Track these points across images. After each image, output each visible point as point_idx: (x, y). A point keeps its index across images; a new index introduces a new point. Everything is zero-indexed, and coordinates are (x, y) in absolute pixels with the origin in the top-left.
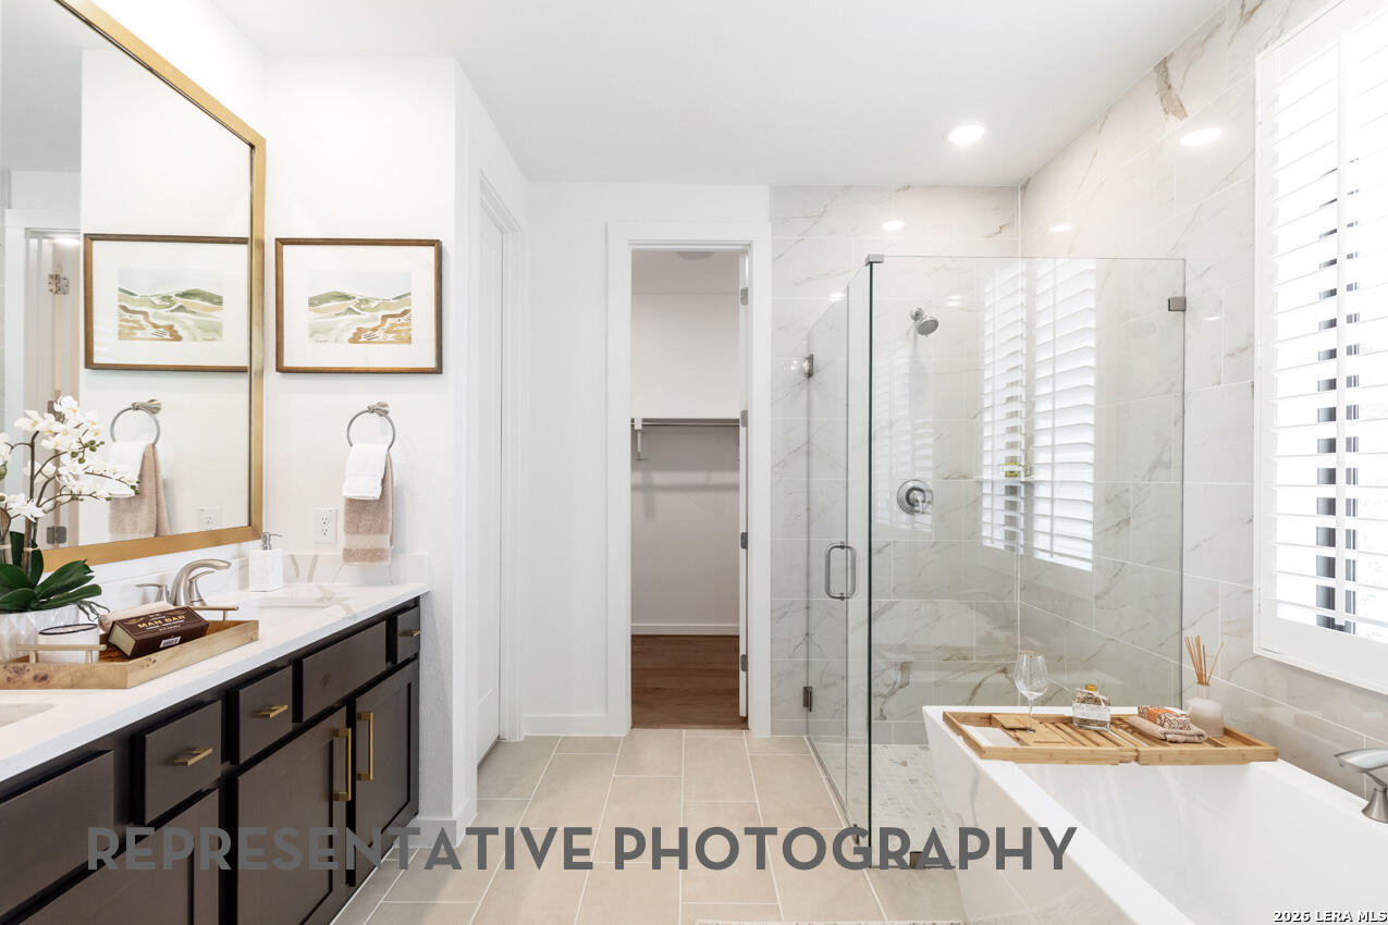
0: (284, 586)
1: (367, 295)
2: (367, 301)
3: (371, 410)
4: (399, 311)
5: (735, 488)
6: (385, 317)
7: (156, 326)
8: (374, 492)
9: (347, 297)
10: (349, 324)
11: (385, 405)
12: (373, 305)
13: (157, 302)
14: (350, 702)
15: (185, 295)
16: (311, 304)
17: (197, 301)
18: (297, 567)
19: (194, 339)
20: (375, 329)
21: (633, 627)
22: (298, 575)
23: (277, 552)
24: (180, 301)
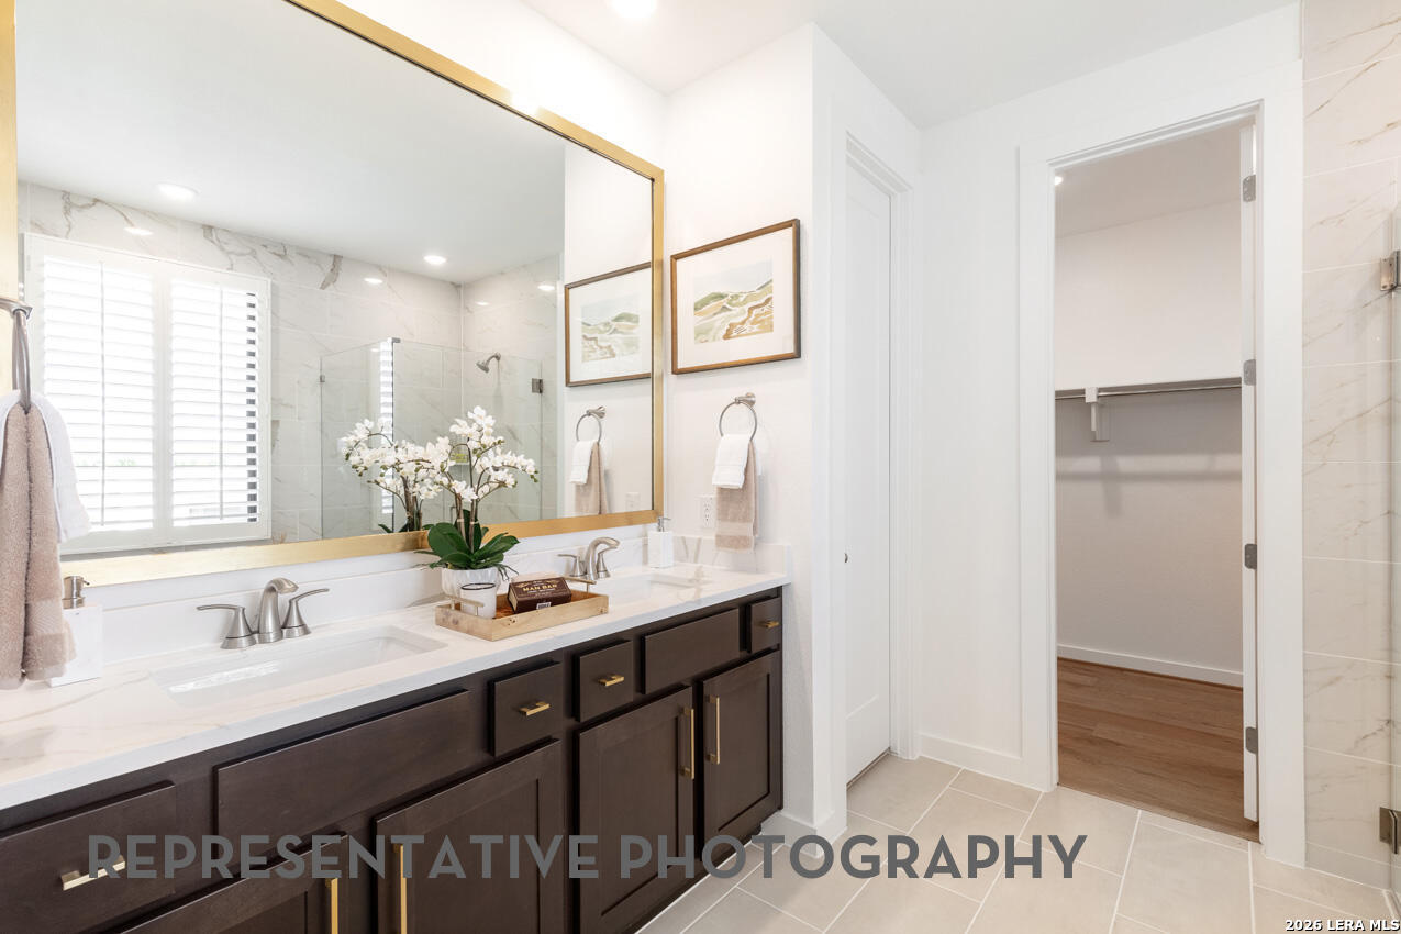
0: (675, 565)
1: (736, 292)
2: (737, 296)
3: (738, 401)
4: (763, 301)
5: (1235, 477)
6: (751, 309)
7: (601, 348)
8: (738, 482)
9: (722, 296)
10: (721, 322)
11: (753, 396)
12: (741, 299)
13: (602, 328)
14: (698, 684)
15: (617, 319)
16: (696, 309)
17: (624, 323)
18: (686, 547)
19: (623, 355)
20: (743, 323)
21: (1059, 648)
22: (687, 556)
23: (668, 535)
24: (615, 324)
